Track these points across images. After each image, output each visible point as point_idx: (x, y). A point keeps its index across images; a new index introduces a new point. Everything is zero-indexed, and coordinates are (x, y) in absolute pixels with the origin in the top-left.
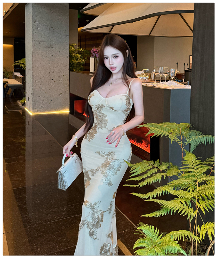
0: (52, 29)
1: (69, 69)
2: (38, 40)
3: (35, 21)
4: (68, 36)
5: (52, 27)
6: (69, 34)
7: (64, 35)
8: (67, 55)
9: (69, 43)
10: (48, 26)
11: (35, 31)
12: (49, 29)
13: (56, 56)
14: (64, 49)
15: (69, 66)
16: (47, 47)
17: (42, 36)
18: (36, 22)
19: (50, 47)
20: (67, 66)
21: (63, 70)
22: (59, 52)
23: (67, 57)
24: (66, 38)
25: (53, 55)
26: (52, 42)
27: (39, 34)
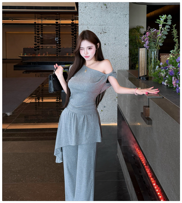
1: (128, 63)
2: (87, 23)
4: (128, 16)
5: (105, 5)
6: (128, 13)
7: (122, 14)
8: (126, 43)
9: (128, 25)
11: (83, 12)
12: (101, 7)
13: (110, 44)
14: (122, 35)
15: (128, 59)
16: (99, 32)
19: (103, 32)
20: (126, 59)
21: (121, 64)
22: (114, 39)
23: (126, 46)
24: (125, 18)
25: (106, 43)
26: (105, 25)
27: (87, 15)
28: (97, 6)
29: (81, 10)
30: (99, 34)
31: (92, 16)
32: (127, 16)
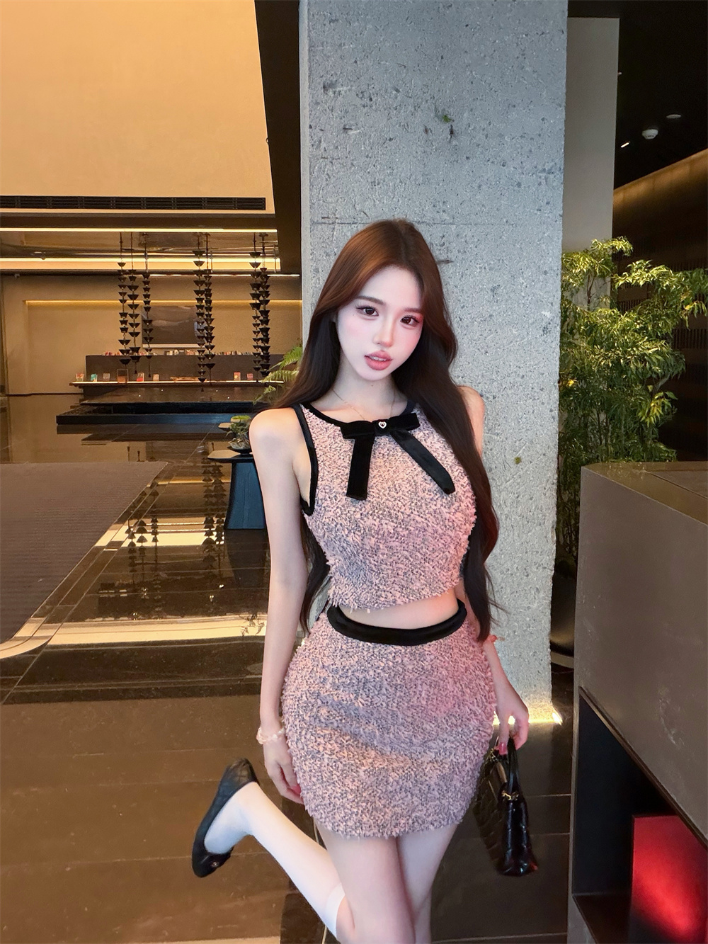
0: (447, 126)
2: (352, 212)
3: (328, 78)
4: (558, 178)
5: (446, 119)
6: (560, 162)
7: (527, 166)
8: (548, 314)
9: (560, 223)
10: (417, 107)
11: (332, 153)
12: (426, 131)
14: (528, 273)
17: (374, 184)
18: (332, 85)
20: (544, 396)
22: (488, 295)
23: (545, 330)
24: (543, 187)
27: (354, 173)
28: (406, 127)
29: (323, 145)
31: (379, 176)
32: (551, 176)
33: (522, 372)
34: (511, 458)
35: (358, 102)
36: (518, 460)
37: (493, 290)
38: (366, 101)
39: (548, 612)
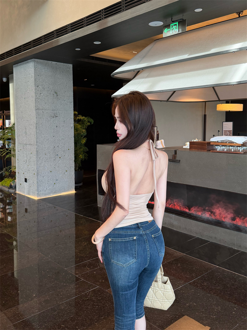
1: (74, 141)
2: (42, 108)
5: (56, 93)
6: (73, 101)
7: (68, 101)
8: (72, 125)
9: (73, 110)
10: (52, 91)
11: (39, 98)
12: (53, 95)
13: (60, 126)
14: (69, 119)
15: (74, 138)
19: (55, 116)
21: (68, 143)
22: (63, 122)
23: (72, 128)
24: (71, 105)
25: (58, 126)
26: (56, 110)
27: (42, 101)
28: (50, 94)
29: (37, 96)
30: (52, 117)
31: (46, 102)
33: (68, 135)
34: (68, 149)
35: (43, 89)
36: (69, 149)
37: (64, 121)
38: (44, 89)
39: (74, 174)
